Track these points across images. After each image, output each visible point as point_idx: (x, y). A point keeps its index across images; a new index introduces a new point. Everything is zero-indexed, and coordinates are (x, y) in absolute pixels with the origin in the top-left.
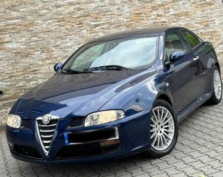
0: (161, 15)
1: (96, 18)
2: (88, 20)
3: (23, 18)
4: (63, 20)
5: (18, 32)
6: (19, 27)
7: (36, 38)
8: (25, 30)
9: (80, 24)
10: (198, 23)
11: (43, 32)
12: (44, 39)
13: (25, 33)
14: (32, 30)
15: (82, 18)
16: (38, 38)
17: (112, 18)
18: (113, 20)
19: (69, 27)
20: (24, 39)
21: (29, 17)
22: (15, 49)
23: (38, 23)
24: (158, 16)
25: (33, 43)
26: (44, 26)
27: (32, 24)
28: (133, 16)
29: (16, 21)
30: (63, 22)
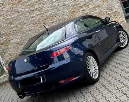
0: (85, 10)
1: (52, 19)
2: (48, 21)
3: (17, 27)
4: (36, 23)
5: (16, 34)
6: (15, 31)
7: (25, 35)
8: (18, 32)
9: (44, 23)
10: (106, 9)
11: (27, 31)
12: (28, 34)
13: (19, 34)
14: (22, 32)
15: (45, 20)
16: (26, 35)
17: (60, 17)
18: (60, 18)
19: (40, 26)
20: (19, 37)
21: (19, 25)
22: (16, 42)
23: (24, 27)
24: (84, 10)
25: (24, 38)
26: (27, 28)
27: (22, 28)
28: (70, 13)
29: (14, 29)
30: (36, 24)
